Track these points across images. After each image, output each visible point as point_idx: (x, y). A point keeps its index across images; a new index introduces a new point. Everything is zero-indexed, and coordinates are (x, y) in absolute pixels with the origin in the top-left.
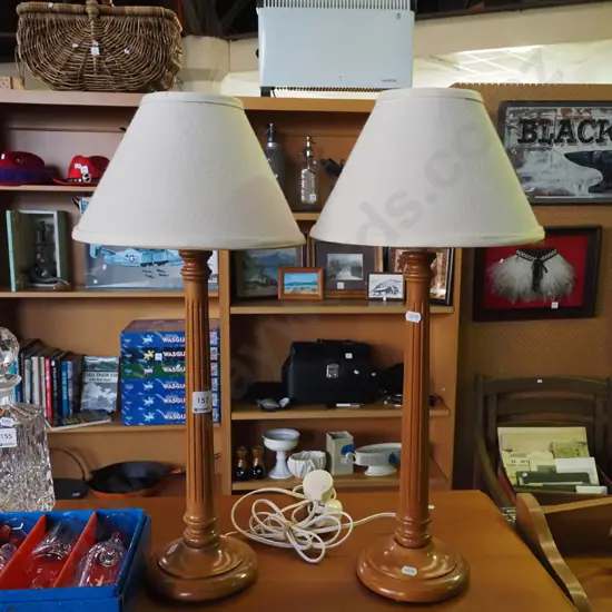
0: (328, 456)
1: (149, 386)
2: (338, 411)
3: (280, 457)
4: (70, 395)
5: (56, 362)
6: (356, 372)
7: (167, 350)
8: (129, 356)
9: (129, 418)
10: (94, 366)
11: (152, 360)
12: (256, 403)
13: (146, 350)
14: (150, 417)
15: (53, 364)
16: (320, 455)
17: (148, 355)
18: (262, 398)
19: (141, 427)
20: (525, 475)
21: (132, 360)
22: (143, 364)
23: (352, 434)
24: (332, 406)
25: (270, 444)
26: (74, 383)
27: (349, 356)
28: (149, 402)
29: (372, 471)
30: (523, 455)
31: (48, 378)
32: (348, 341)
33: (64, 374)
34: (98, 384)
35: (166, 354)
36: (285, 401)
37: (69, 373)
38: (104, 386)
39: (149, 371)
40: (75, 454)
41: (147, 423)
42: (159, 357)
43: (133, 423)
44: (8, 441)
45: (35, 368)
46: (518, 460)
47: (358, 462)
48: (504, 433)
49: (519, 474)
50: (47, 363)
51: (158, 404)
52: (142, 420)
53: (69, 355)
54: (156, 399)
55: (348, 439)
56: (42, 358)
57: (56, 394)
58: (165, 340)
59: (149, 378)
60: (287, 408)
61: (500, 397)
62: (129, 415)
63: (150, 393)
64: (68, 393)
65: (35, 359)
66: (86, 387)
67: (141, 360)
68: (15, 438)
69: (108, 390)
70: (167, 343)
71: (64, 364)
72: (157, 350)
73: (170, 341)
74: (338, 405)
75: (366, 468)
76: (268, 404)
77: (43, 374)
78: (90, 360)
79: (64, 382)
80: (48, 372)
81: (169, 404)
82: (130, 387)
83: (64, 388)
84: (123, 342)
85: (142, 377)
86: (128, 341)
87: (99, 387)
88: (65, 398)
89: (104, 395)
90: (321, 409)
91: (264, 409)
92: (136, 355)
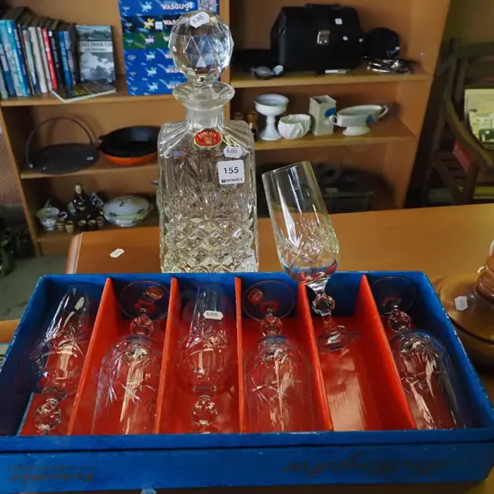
0: (312, 119)
1: (151, 56)
2: (326, 77)
3: (270, 121)
4: (71, 66)
5: (52, 31)
6: (345, 38)
7: (167, 17)
8: (129, 25)
9: (135, 89)
10: (86, 36)
11: (153, 29)
12: (250, 71)
13: (145, 18)
14: (154, 87)
15: (51, 34)
16: (306, 118)
17: (149, 24)
18: (256, 66)
19: (146, 96)
20: (488, 132)
21: (133, 29)
22: (144, 33)
23: (334, 98)
24: (321, 73)
25: (261, 109)
26: (73, 54)
27: (339, 21)
28: (152, 72)
29: (350, 131)
30: (487, 115)
31: (48, 49)
32: (336, 5)
33: (62, 45)
34: (94, 54)
35: (166, 22)
36: (279, 69)
37: (66, 44)
38: (101, 56)
39: (150, 40)
40: (79, 121)
41: (153, 93)
42: (159, 25)
43: (139, 93)
44: (234, 176)
45: (34, 39)
46: (482, 119)
47: (339, 123)
48: (470, 94)
49: (482, 132)
50: (45, 33)
51: (161, 74)
52: (147, 90)
53: (62, 25)
54: (159, 70)
55: (331, 103)
56: (39, 29)
57: (57, 66)
58: (164, 7)
59: (150, 48)
60: (281, 75)
61: (471, 60)
62: (133, 85)
63: (152, 64)
64: (69, 64)
65: (32, 29)
66: (83, 58)
67: (141, 29)
68: (242, 171)
69: (104, 60)
70: (167, 10)
71: (60, 34)
72: (157, 19)
73: (169, 8)
74: (327, 72)
75: (344, 128)
76: (263, 71)
77: (42, 45)
78: (82, 29)
79: (64, 53)
80: (47, 43)
81: (171, 74)
82: (132, 58)
83: (64, 59)
84: (122, 10)
85: (144, 47)
86: (126, 8)
87: (96, 57)
88: (66, 69)
89: (102, 65)
90: (310, 76)
91: (259, 77)
92: (137, 25)
